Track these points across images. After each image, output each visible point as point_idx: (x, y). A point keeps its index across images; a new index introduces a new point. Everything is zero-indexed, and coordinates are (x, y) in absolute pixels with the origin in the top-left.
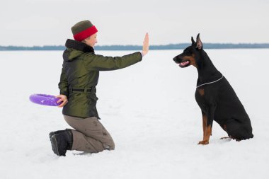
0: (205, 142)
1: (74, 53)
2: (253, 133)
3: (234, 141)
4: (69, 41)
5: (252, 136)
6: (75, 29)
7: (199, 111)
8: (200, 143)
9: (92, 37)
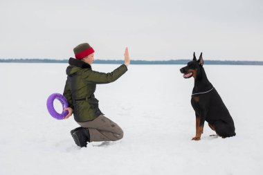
0: (197, 138)
1: (74, 70)
2: (236, 132)
3: (220, 138)
4: (71, 59)
5: (234, 134)
6: (76, 50)
7: (193, 113)
8: (193, 139)
9: (90, 56)
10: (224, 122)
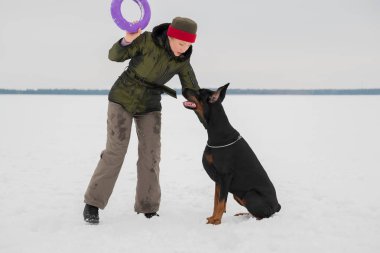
10: (259, 193)
